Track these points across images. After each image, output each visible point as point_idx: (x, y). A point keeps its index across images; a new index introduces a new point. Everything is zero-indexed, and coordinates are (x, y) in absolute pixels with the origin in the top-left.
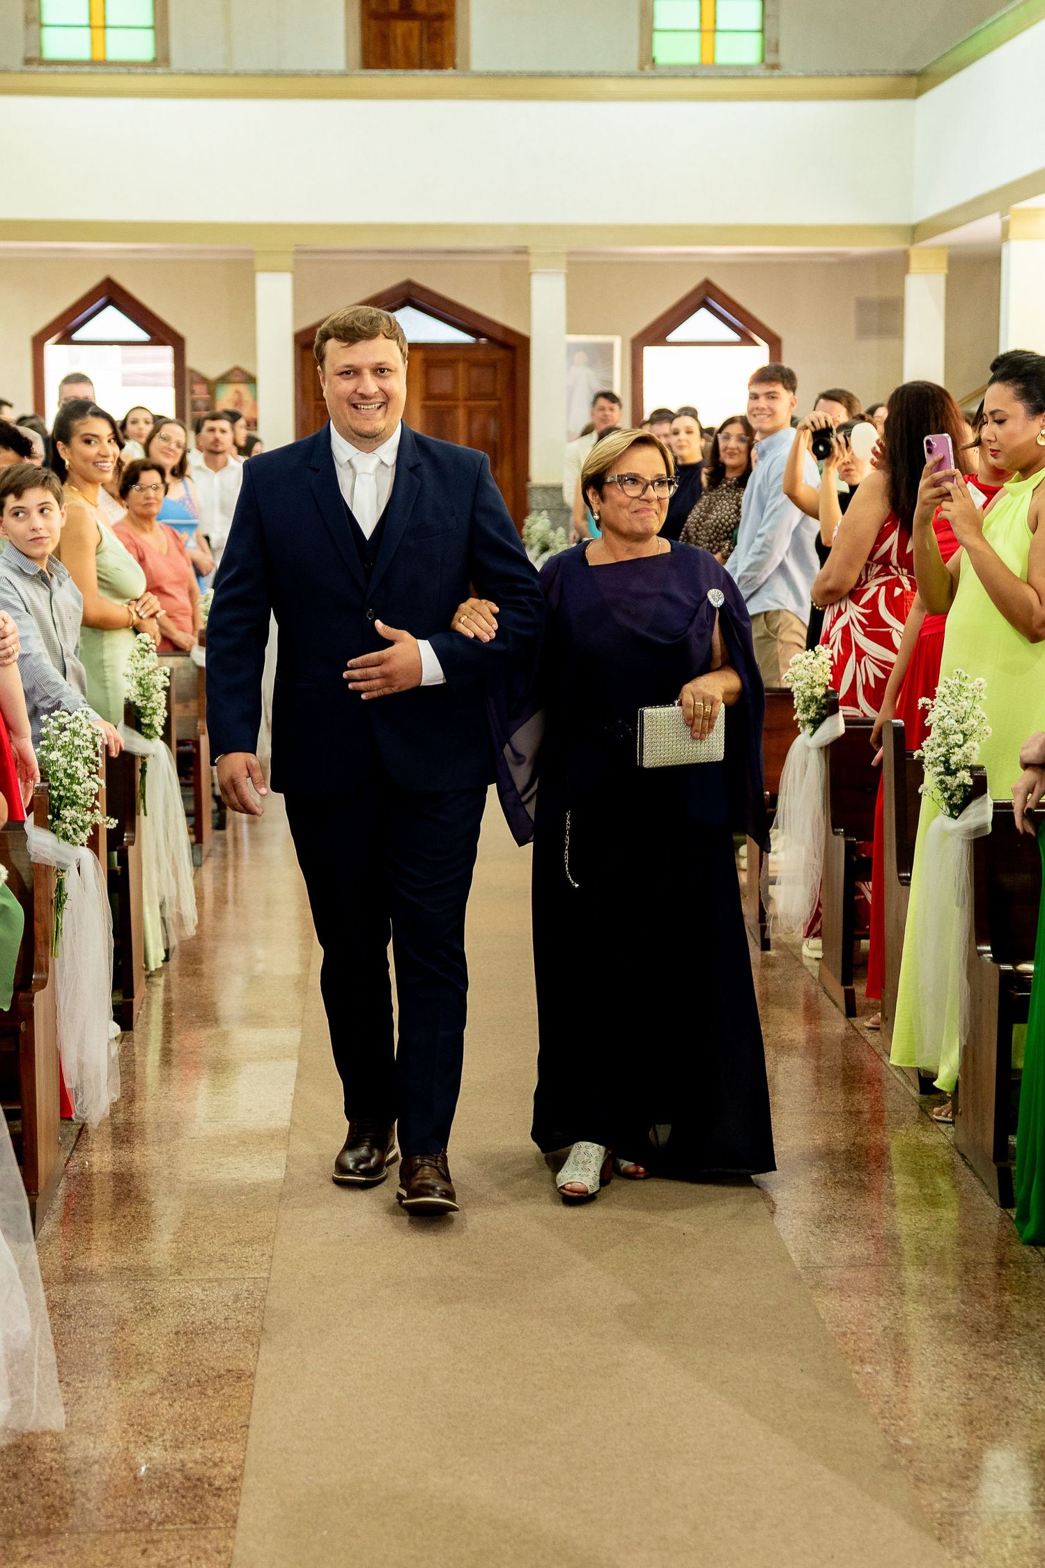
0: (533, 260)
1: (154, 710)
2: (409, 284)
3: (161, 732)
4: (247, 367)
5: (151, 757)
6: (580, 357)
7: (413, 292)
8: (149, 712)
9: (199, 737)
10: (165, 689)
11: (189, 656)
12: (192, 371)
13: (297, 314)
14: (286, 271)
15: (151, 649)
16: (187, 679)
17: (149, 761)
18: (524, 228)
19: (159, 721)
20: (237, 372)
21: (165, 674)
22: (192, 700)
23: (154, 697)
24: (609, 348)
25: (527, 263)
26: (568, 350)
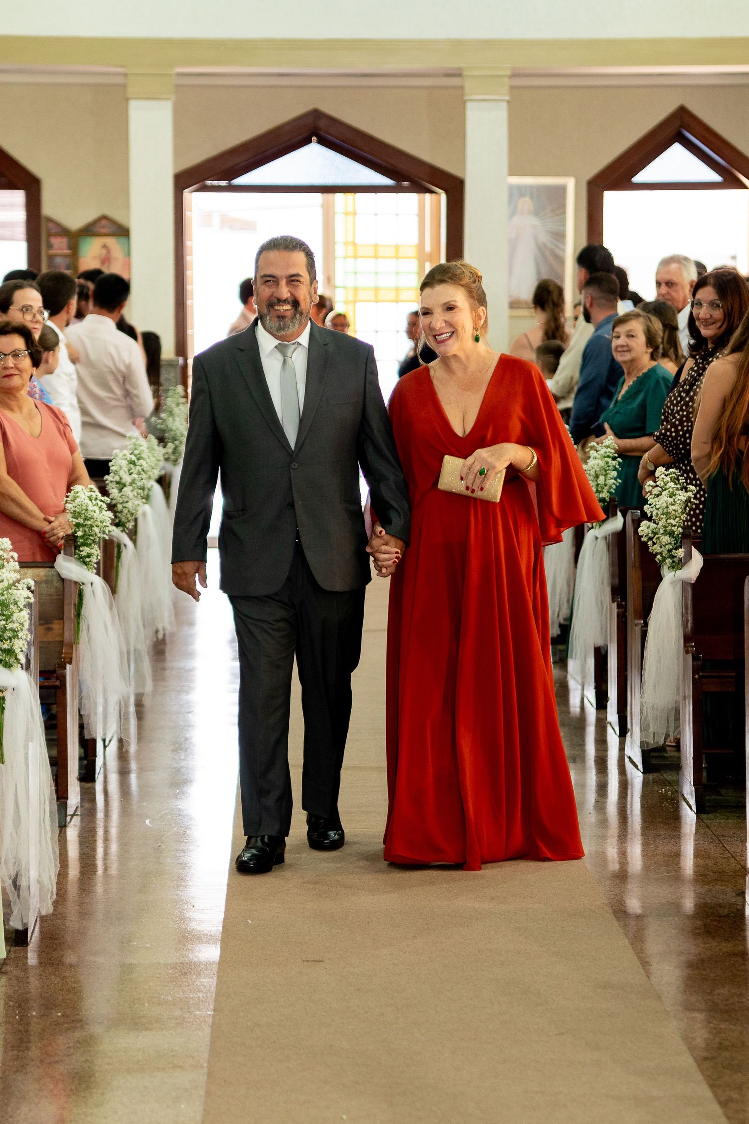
0: (468, 85)
1: (15, 635)
2: (316, 114)
3: (23, 660)
4: (118, 216)
5: (10, 690)
6: (526, 203)
7: (322, 124)
8: (8, 634)
9: (65, 668)
10: (29, 606)
11: (54, 567)
12: (49, 220)
13: (178, 151)
14: (167, 99)
15: (12, 557)
16: (51, 595)
17: (8, 696)
18: (457, 45)
19: (20, 645)
20: (104, 222)
21: (29, 588)
22: (56, 622)
23: (16, 617)
24: (561, 191)
25: (462, 88)
26: (511, 195)
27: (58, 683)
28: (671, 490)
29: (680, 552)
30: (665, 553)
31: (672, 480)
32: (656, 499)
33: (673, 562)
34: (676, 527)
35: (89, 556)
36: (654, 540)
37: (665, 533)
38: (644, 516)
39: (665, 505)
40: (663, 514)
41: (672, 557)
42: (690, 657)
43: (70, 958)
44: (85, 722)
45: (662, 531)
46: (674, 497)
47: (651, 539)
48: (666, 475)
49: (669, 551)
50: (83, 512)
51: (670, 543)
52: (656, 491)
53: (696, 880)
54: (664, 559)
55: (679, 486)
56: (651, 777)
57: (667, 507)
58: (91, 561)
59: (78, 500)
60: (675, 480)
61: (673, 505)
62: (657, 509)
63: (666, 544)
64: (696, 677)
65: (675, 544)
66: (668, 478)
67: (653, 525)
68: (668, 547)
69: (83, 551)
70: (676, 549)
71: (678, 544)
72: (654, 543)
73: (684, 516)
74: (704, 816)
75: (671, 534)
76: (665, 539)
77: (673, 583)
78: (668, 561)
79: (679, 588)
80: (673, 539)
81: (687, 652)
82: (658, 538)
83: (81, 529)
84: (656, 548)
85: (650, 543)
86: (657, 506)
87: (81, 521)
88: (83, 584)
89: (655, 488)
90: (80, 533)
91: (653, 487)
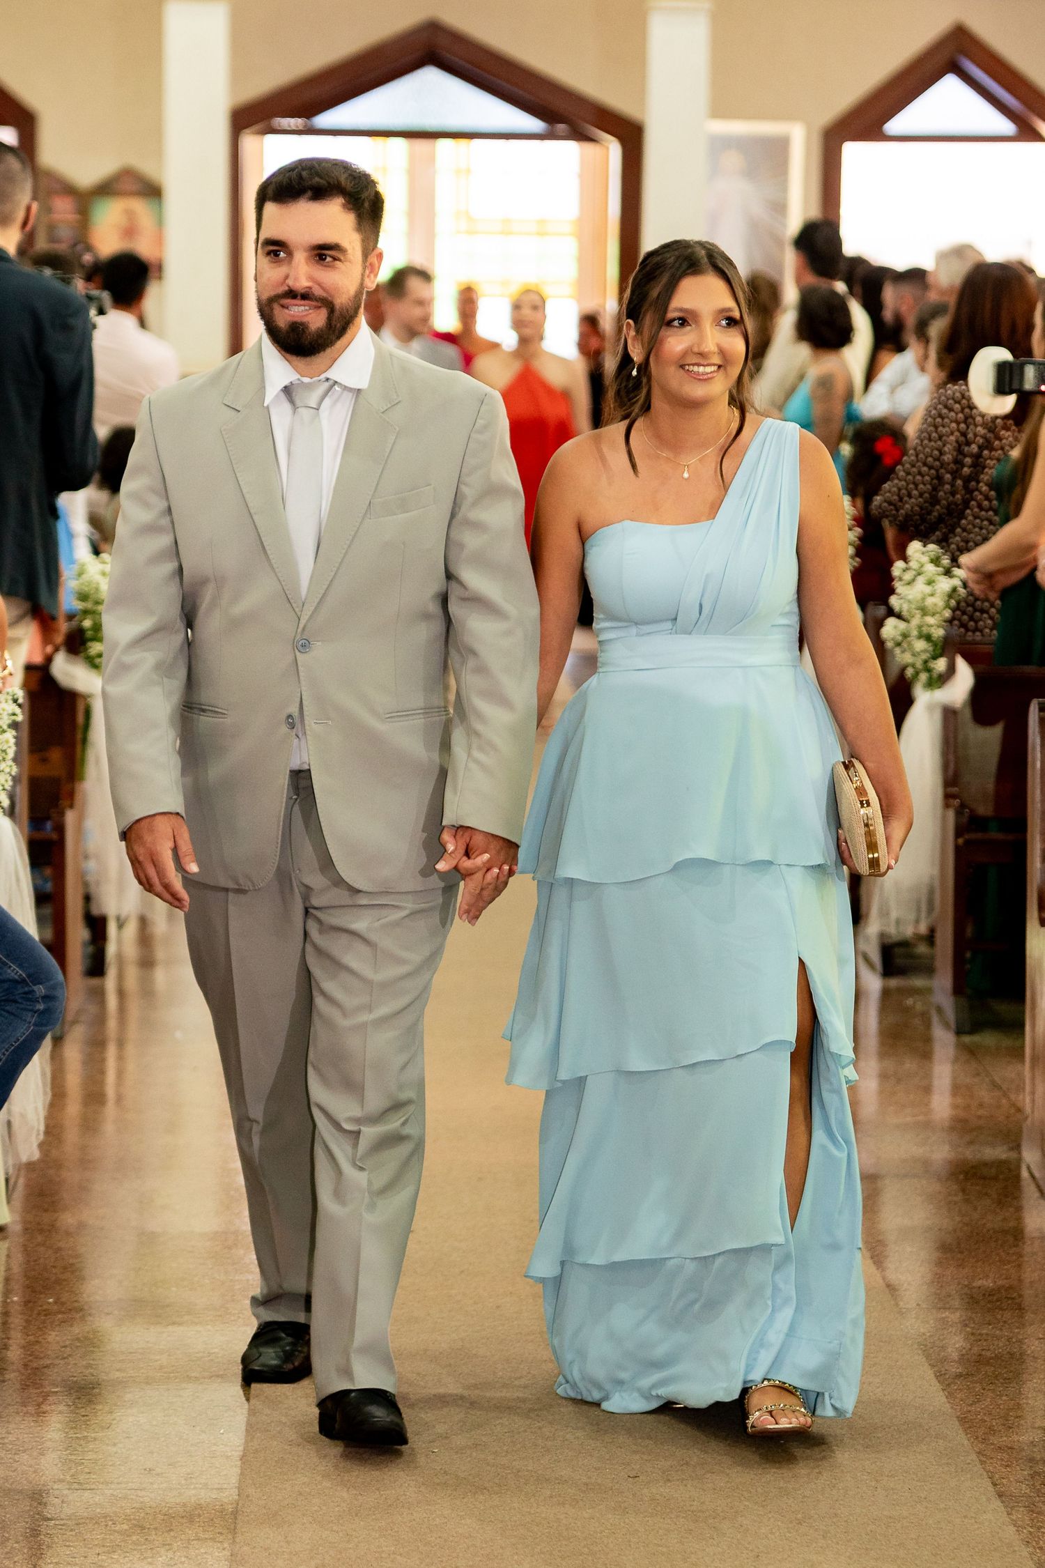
2: (433, 27)
4: (146, 168)
6: (731, 159)
7: (440, 40)
12: (50, 173)
20: (127, 177)
24: (781, 144)
26: (711, 147)
27: (55, 836)
28: (930, 575)
29: (941, 665)
30: (919, 665)
31: (932, 561)
32: (909, 587)
33: (930, 678)
34: (934, 627)
35: (100, 655)
36: (905, 645)
37: (920, 636)
38: (891, 612)
39: (919, 596)
40: (917, 609)
41: (929, 670)
42: (951, 814)
43: (68, 1219)
44: (93, 890)
45: (915, 633)
46: (934, 584)
47: (898, 644)
48: (923, 553)
49: (926, 662)
50: (92, 592)
51: (925, 651)
52: (908, 576)
53: (952, 1129)
54: (917, 673)
55: (941, 570)
56: (894, 982)
57: (923, 599)
58: (100, 663)
59: (84, 576)
60: (936, 561)
61: (932, 595)
62: (909, 602)
63: (922, 651)
64: (960, 841)
65: (934, 650)
66: (925, 559)
67: (902, 625)
68: (924, 656)
69: (90, 647)
70: (935, 658)
71: (938, 652)
72: (903, 652)
73: (947, 614)
74: (967, 1039)
75: (928, 638)
76: (920, 645)
77: (930, 708)
78: (923, 677)
79: (938, 716)
80: (930, 644)
81: (947, 806)
82: (910, 644)
83: (89, 616)
84: (907, 658)
85: (897, 651)
86: (910, 597)
87: (89, 605)
88: (90, 696)
89: (908, 571)
90: (87, 623)
91: (904, 570)
